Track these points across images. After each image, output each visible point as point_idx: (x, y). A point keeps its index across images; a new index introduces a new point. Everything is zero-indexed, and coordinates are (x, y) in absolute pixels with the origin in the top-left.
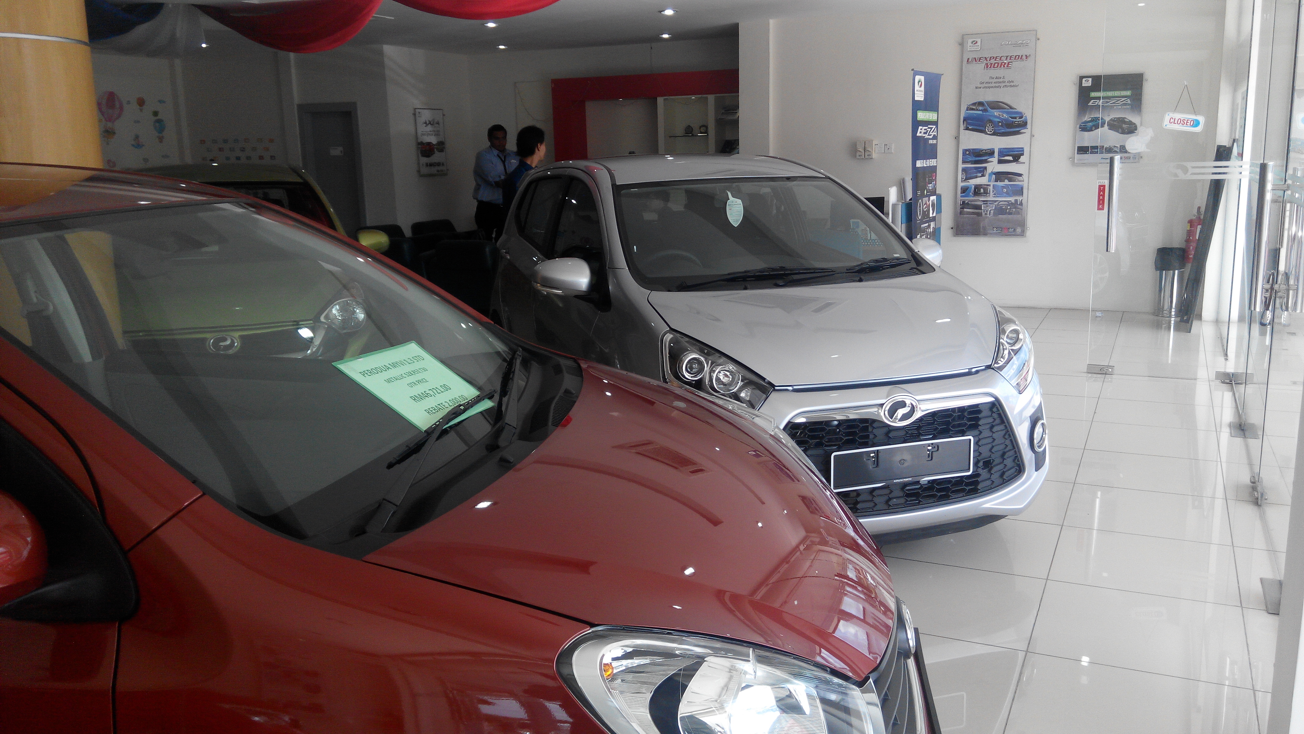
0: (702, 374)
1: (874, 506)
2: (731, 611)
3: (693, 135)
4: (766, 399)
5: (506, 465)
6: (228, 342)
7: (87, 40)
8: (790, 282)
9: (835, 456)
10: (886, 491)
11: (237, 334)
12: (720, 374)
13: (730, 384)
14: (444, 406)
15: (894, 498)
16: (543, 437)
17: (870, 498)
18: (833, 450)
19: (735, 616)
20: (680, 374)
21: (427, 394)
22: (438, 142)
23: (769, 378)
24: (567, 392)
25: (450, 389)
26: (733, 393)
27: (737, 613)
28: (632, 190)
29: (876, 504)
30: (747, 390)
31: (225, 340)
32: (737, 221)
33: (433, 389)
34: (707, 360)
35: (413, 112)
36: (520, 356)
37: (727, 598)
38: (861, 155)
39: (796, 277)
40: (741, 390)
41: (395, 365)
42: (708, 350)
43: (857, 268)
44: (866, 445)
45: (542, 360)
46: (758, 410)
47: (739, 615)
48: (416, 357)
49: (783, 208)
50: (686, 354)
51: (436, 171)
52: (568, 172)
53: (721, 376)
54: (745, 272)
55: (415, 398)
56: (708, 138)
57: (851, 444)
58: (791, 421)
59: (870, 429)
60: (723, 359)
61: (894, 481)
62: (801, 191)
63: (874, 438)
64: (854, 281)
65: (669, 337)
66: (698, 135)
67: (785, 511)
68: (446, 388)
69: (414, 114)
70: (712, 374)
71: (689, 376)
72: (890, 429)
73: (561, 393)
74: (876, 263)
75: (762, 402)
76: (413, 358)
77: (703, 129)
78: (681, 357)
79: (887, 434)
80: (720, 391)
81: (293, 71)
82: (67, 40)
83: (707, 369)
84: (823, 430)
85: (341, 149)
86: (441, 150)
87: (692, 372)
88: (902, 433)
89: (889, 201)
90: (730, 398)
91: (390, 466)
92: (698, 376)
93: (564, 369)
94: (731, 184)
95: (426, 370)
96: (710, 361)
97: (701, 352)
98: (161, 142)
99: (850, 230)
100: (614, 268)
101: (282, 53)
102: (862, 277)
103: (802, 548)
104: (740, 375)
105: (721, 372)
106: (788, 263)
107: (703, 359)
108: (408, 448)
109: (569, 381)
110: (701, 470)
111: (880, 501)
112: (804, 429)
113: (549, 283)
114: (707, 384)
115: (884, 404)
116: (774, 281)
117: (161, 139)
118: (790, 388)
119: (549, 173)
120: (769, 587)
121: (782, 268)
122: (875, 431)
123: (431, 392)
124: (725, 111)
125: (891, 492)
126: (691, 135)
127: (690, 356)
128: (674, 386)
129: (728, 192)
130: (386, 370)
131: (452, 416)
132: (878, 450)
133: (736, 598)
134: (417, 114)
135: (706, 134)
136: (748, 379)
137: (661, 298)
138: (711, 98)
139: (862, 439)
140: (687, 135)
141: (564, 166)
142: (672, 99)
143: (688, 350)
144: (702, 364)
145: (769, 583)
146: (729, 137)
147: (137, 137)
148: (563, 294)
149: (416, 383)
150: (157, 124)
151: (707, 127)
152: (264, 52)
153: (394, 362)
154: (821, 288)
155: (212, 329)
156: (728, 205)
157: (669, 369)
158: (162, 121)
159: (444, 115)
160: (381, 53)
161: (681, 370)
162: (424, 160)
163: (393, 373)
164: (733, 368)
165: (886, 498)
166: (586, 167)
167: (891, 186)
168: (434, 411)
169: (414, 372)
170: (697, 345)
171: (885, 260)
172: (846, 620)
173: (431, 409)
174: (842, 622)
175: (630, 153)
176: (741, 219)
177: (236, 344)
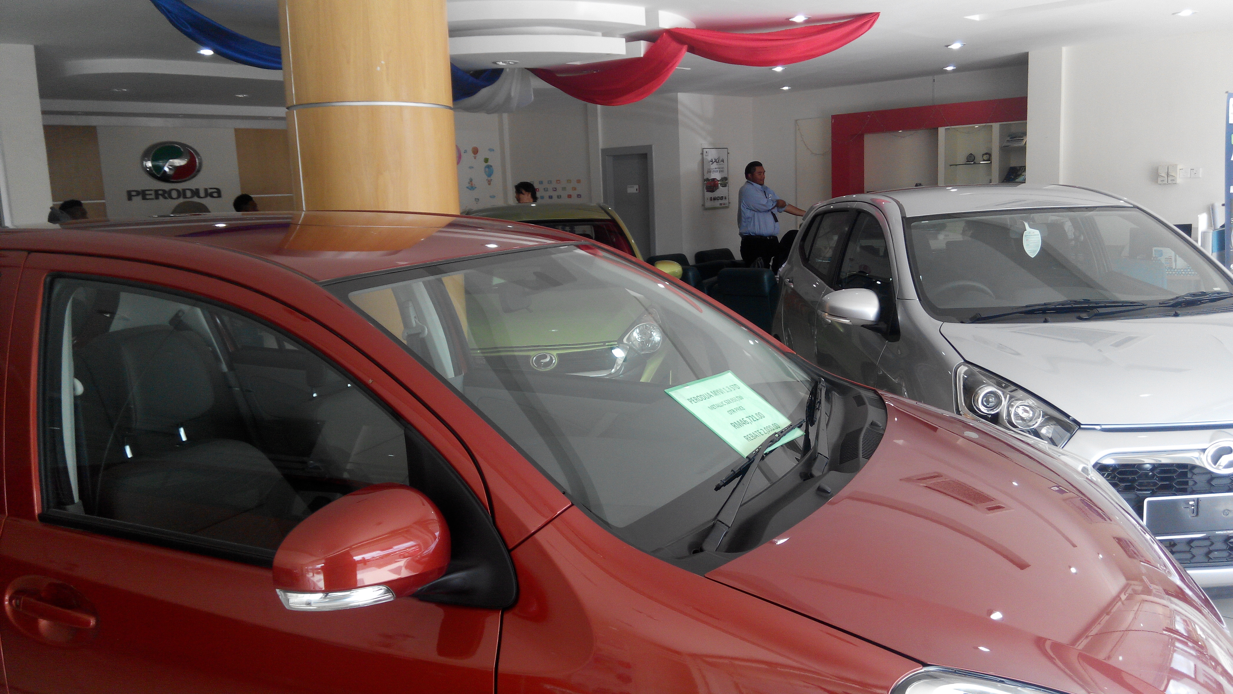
0: (999, 408)
1: (1192, 558)
2: (1050, 659)
3: (975, 163)
4: (1070, 438)
5: (823, 494)
6: (548, 359)
7: (451, 105)
8: (1096, 315)
9: (1149, 502)
10: (1207, 543)
11: (555, 353)
12: (1019, 409)
13: (1031, 420)
14: (760, 433)
15: (1217, 551)
16: (856, 469)
17: (1187, 548)
18: (1145, 495)
19: (1055, 664)
20: (975, 407)
21: (745, 421)
22: (722, 178)
23: (1074, 415)
24: (873, 424)
25: (764, 417)
26: (1032, 429)
27: (1058, 661)
28: (922, 222)
29: (1194, 556)
30: (1048, 426)
31: (545, 357)
32: (1034, 251)
33: (749, 416)
34: (1005, 394)
35: (700, 152)
36: (824, 386)
37: (1048, 645)
38: (1164, 181)
39: (1101, 310)
40: (1042, 426)
41: (716, 393)
42: (1003, 382)
43: (1172, 302)
44: (1184, 492)
45: (843, 390)
46: (1062, 448)
47: (1060, 664)
48: (732, 385)
49: (1082, 238)
50: (983, 387)
51: (719, 204)
52: (855, 205)
53: (1020, 411)
54: (1045, 304)
55: (735, 425)
56: (991, 167)
57: (1166, 489)
58: (1099, 462)
59: (1189, 475)
60: (1020, 394)
61: (1217, 533)
62: (1102, 220)
63: (1193, 485)
64: (1169, 316)
65: (963, 369)
66: (981, 162)
67: (1101, 556)
68: (760, 416)
69: (702, 154)
70: (1010, 408)
71: (985, 409)
72: (1213, 476)
73: (867, 425)
74: (1194, 297)
75: (1066, 442)
76: (730, 386)
77: (985, 157)
78: (977, 390)
79: (1209, 481)
80: (1018, 426)
81: (600, 120)
82: (437, 106)
83: (1005, 403)
84: (1135, 473)
85: (637, 187)
86: (724, 185)
87: (988, 406)
88: (1227, 481)
89: (1198, 228)
90: (1030, 433)
91: (718, 488)
92: (994, 410)
93: (866, 401)
94: (1028, 215)
95: (741, 398)
96: (1008, 396)
97: (999, 385)
98: (489, 184)
99: (1153, 259)
100: (903, 299)
101: (590, 105)
102: (1179, 312)
103: (1123, 597)
104: (1041, 411)
105: (1020, 407)
106: (1092, 296)
107: (1000, 393)
108: (732, 472)
109: (873, 414)
110: (999, 507)
111: (1199, 552)
112: (1113, 471)
113: (835, 312)
114: (1005, 418)
115: (1206, 449)
116: (1077, 314)
117: (489, 182)
118: (1098, 427)
119: (832, 207)
120: (1090, 638)
121: (1087, 301)
122: (1195, 477)
123: (747, 419)
124: (1010, 138)
125: (1212, 544)
126: (973, 163)
127: (986, 389)
128: (968, 417)
129: (1024, 222)
130: (709, 398)
131: (770, 444)
132: (1198, 499)
133: (1057, 647)
134: (705, 153)
135: (989, 162)
136: (1049, 415)
137: (953, 329)
138: (996, 126)
139: (1181, 485)
140: (968, 163)
141: (845, 200)
142: (954, 129)
143: (984, 383)
144: (999, 398)
145: (1090, 635)
146: (1014, 163)
147: (471, 180)
148: (851, 323)
149: (735, 410)
150: (487, 169)
151: (990, 155)
152: (577, 104)
153: (715, 389)
154: (1134, 323)
155: (536, 348)
156: (1025, 236)
157: (963, 401)
158: (491, 166)
159: (728, 153)
160: (676, 101)
161: (976, 403)
162: (709, 195)
163: (715, 400)
164: (1033, 404)
165: (1205, 550)
166: (872, 200)
167: (1201, 213)
168: (752, 438)
169: (732, 400)
170: (995, 379)
171: (1204, 294)
172: (1177, 680)
173: (749, 436)
174: (1172, 682)
175: (917, 185)
176: (1039, 250)
177: (554, 361)
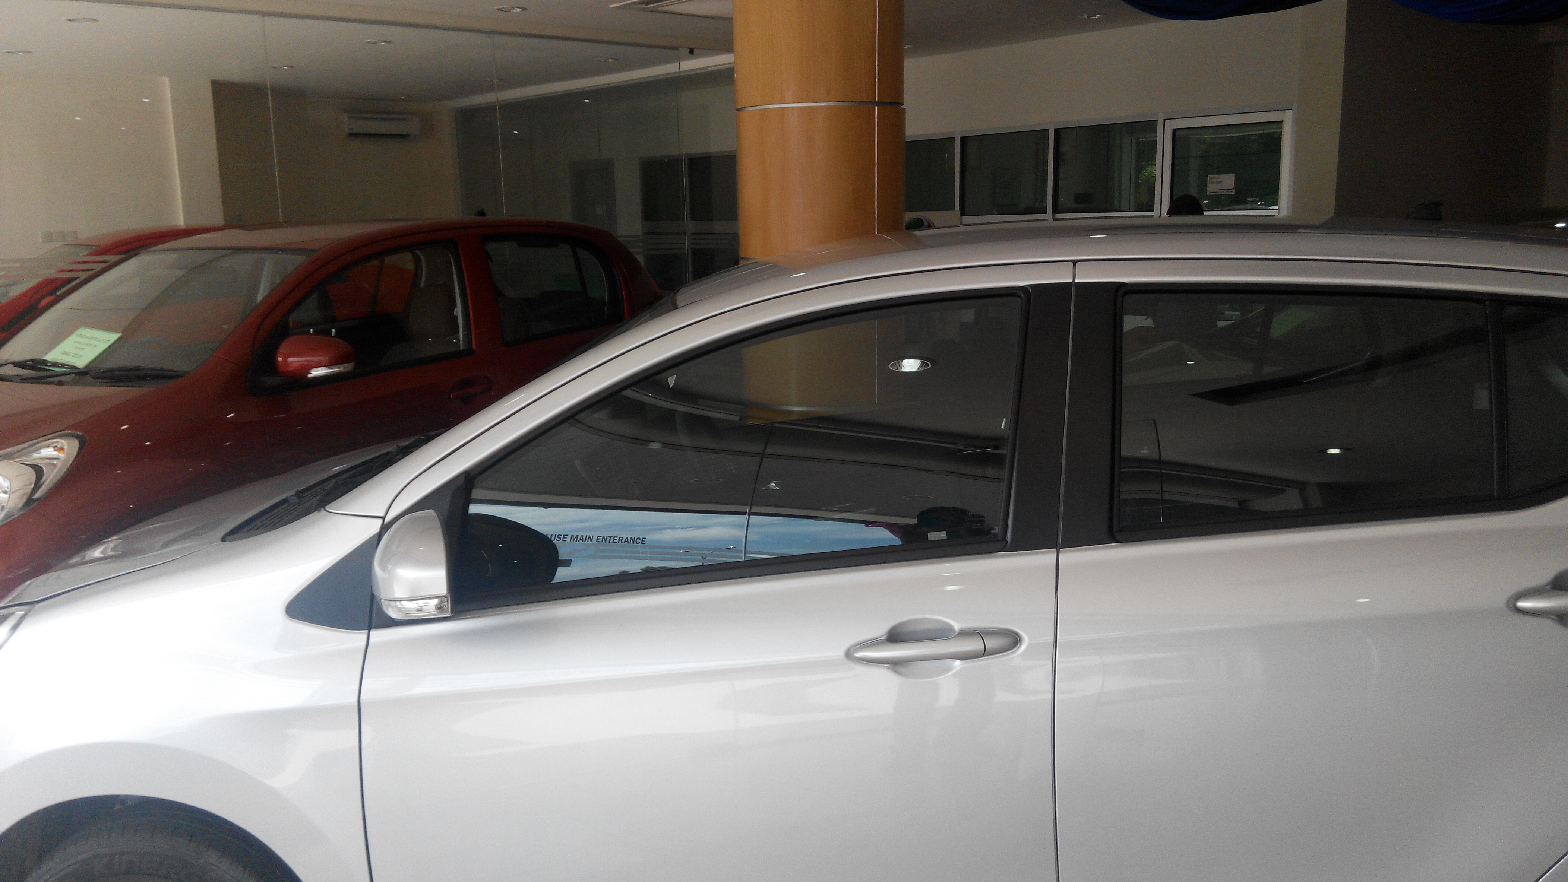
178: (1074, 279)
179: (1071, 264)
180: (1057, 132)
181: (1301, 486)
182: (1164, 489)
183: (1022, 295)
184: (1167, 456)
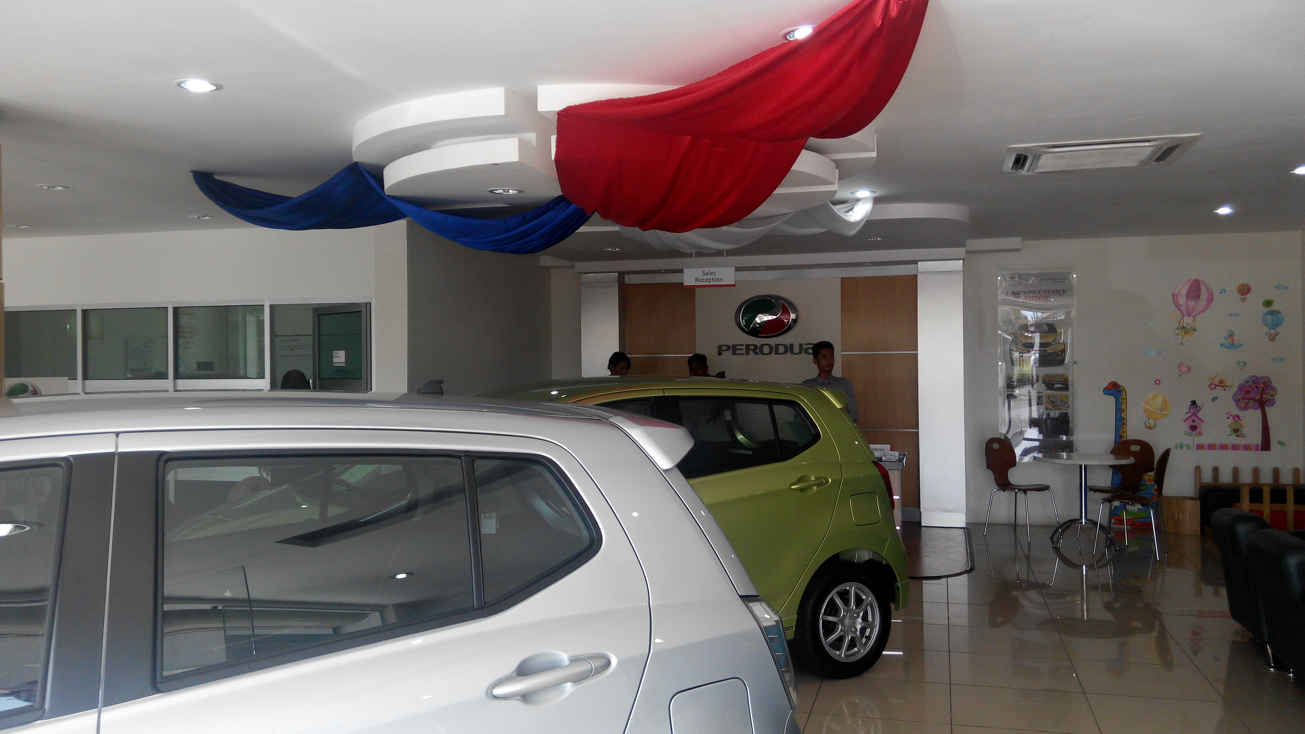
98: (1272, 340)
117: (1273, 337)
147: (1231, 335)
150: (1269, 318)
158: (1279, 312)
178: (117, 448)
179: (114, 435)
180: (176, 310)
181: (380, 608)
182: (254, 625)
183: (63, 464)
184: (254, 595)
